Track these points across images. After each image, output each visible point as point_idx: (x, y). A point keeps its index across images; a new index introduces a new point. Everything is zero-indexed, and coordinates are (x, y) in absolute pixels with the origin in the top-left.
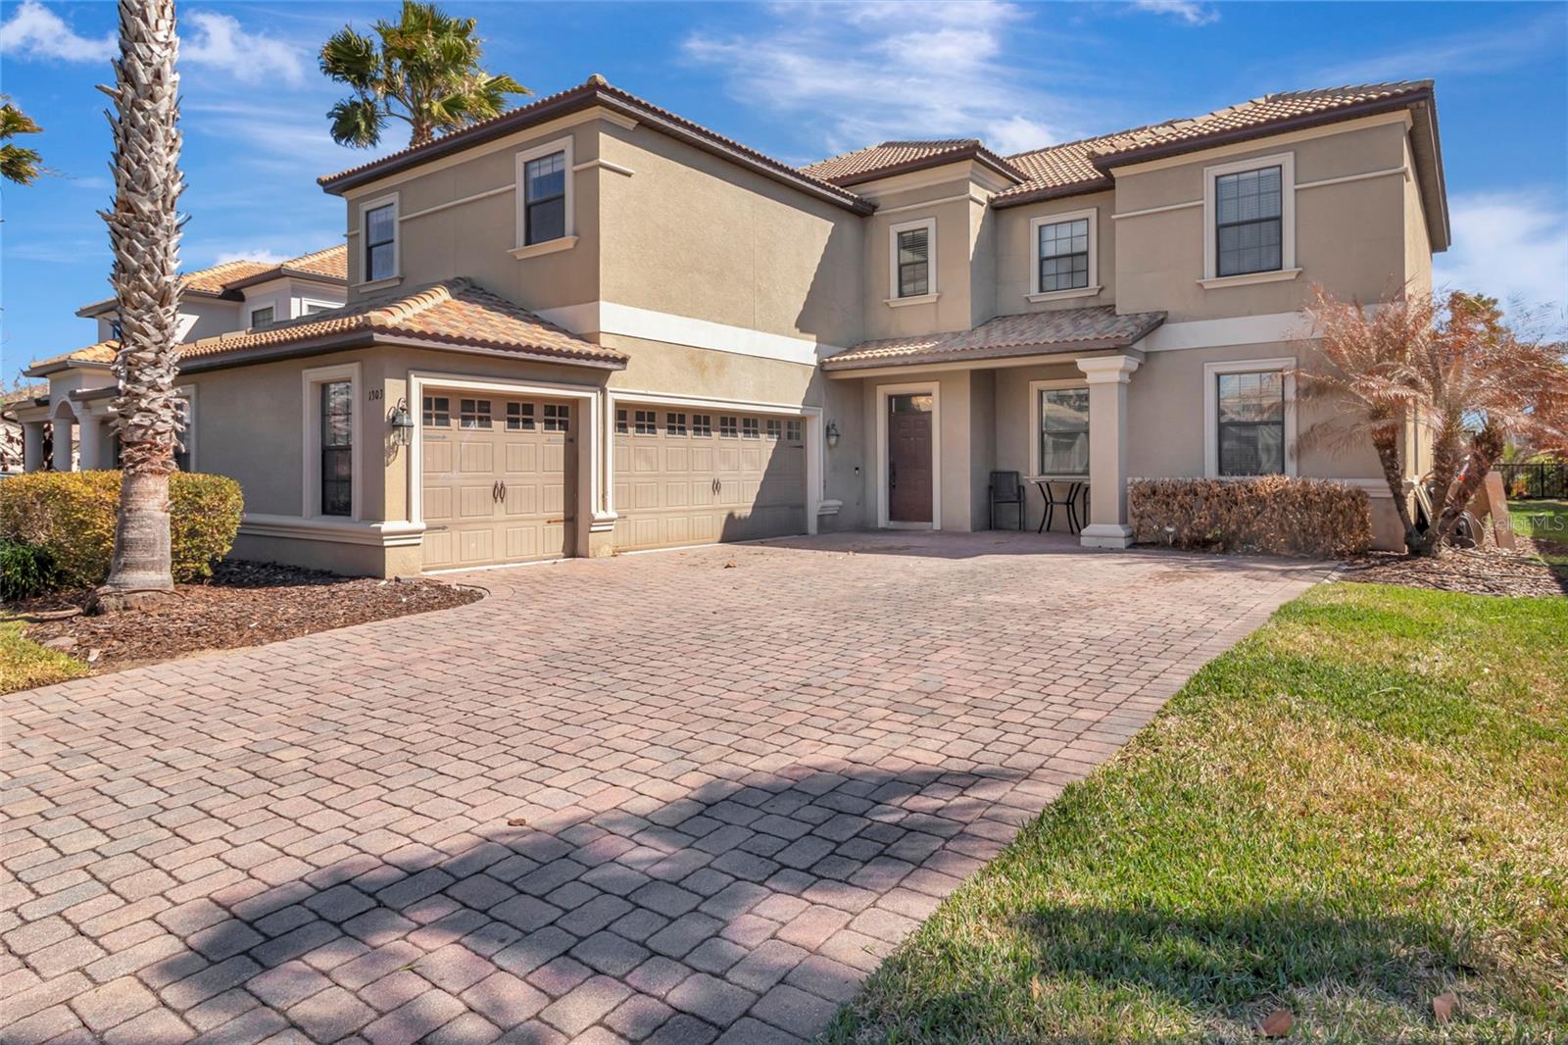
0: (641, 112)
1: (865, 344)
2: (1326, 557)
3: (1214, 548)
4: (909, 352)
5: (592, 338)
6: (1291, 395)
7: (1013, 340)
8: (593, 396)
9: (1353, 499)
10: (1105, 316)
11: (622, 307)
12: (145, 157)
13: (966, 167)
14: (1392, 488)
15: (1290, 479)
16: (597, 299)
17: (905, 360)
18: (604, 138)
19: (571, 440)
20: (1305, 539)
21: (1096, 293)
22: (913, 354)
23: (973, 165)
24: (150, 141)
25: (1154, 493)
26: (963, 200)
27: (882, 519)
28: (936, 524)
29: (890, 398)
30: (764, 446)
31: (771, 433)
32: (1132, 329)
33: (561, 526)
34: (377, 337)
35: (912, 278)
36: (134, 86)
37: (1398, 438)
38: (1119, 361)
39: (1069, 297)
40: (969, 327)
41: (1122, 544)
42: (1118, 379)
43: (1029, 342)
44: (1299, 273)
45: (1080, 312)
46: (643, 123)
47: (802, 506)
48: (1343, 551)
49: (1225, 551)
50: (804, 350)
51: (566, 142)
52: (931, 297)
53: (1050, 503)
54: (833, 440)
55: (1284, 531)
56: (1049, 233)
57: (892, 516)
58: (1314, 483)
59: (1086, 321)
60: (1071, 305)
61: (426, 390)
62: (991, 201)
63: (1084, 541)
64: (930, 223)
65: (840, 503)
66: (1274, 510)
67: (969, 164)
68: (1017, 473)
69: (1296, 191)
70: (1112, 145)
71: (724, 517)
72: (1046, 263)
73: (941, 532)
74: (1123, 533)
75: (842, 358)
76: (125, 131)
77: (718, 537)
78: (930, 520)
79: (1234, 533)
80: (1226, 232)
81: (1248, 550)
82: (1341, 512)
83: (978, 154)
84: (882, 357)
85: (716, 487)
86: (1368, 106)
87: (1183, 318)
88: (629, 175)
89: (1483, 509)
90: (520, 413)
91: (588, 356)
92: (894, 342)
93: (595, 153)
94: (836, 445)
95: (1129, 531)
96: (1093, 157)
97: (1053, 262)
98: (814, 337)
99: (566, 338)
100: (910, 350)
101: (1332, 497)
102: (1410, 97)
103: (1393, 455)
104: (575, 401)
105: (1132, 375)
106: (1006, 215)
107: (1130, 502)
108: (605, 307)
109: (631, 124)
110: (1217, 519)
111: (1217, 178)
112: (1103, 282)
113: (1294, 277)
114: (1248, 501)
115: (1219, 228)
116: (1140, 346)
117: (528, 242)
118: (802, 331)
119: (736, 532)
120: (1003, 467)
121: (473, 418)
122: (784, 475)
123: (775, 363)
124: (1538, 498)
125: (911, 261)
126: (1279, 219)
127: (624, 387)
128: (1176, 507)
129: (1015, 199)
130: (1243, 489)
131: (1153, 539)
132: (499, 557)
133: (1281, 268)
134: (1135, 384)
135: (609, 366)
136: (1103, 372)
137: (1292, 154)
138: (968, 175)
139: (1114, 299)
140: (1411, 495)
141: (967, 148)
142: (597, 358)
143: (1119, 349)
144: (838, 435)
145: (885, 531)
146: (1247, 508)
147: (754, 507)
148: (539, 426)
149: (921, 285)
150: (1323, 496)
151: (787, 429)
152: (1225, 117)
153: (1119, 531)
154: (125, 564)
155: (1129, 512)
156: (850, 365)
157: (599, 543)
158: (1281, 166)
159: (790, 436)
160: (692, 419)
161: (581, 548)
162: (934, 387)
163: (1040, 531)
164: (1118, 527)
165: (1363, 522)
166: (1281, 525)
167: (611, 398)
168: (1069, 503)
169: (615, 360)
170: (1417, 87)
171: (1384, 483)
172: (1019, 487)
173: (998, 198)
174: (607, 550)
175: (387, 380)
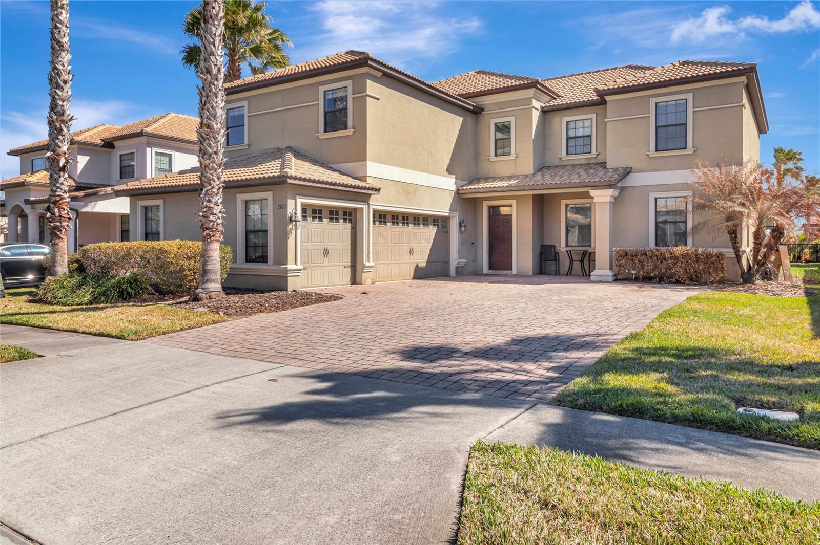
0: (385, 69)
1: (478, 180)
2: (705, 284)
3: (654, 281)
4: (505, 185)
5: (363, 179)
6: (690, 208)
7: (557, 180)
8: (364, 206)
9: (718, 257)
10: (601, 169)
11: (375, 163)
12: (215, 105)
13: (531, 92)
14: (735, 252)
15: (689, 248)
16: (365, 160)
17: (502, 189)
18: (369, 82)
19: (353, 228)
20: (696, 276)
21: (595, 156)
22: (507, 186)
23: (535, 91)
24: (216, 98)
25: (626, 255)
26: (529, 108)
27: (486, 269)
28: (514, 272)
29: (490, 207)
30: (432, 231)
31: (434, 225)
32: (616, 176)
33: (349, 269)
34: (289, 181)
35: (502, 147)
36: (210, 75)
37: (738, 229)
38: (610, 192)
39: (581, 158)
40: (532, 173)
41: (611, 279)
42: (609, 200)
43: (566, 182)
44: (695, 151)
45: (588, 166)
46: (385, 74)
47: (447, 262)
48: (713, 281)
49: (659, 282)
50: (449, 183)
51: (349, 83)
52: (513, 157)
53: (572, 261)
54: (463, 229)
55: (687, 272)
56: (572, 126)
57: (491, 268)
58: (700, 250)
59: (592, 171)
60: (583, 162)
61: (303, 204)
62: (542, 108)
63: (592, 278)
64: (512, 119)
65: (466, 261)
66: (682, 262)
67: (532, 90)
68: (554, 246)
69: (694, 111)
70: (606, 85)
71: (414, 267)
72: (569, 140)
73: (517, 276)
74: (611, 274)
75: (469, 187)
76: (207, 94)
77: (412, 277)
78: (511, 269)
79: (663, 274)
80: (660, 130)
81: (670, 281)
82: (712, 263)
83: (538, 86)
84: (490, 187)
85: (411, 251)
86: (727, 74)
87: (640, 171)
88: (378, 99)
89: (778, 264)
90: (334, 214)
91: (362, 188)
92: (494, 179)
93: (364, 89)
94: (464, 232)
95: (614, 273)
96: (596, 90)
97: (573, 140)
98: (454, 176)
99: (351, 179)
100: (505, 184)
101: (708, 256)
102: (746, 71)
103: (736, 237)
104: (355, 209)
105: (616, 198)
106: (549, 116)
107: (614, 259)
108: (369, 164)
109: (379, 74)
110: (656, 267)
111: (656, 103)
112: (598, 151)
113: (692, 153)
114: (671, 258)
115: (657, 128)
116: (619, 185)
117: (325, 131)
118: (449, 173)
119: (420, 274)
120: (547, 243)
121: (316, 217)
122: (441, 245)
123: (437, 190)
124: (814, 262)
125: (501, 137)
126: (685, 124)
127: (378, 203)
128: (637, 262)
129: (555, 108)
130: (668, 253)
131: (626, 277)
132: (326, 283)
133: (686, 148)
134: (616, 203)
135: (369, 192)
136: (602, 197)
137: (692, 94)
138: (532, 96)
139: (606, 160)
140: (744, 256)
141: (532, 83)
142: (365, 188)
143: (610, 186)
144: (465, 226)
145: (487, 275)
146: (670, 261)
147: (427, 262)
148: (341, 221)
149: (506, 150)
150: (704, 255)
151: (441, 222)
152: (660, 72)
153: (610, 273)
154: (207, 280)
155: (614, 264)
156: (473, 191)
157: (367, 277)
158: (686, 99)
159: (443, 227)
160: (391, 218)
161: (358, 280)
162: (514, 202)
163: (567, 275)
164: (609, 271)
165: (722, 268)
166: (686, 269)
167: (372, 207)
168: (582, 261)
169: (372, 189)
170: (749, 66)
171: (732, 250)
172: (555, 253)
173: (546, 106)
174: (369, 281)
175: (288, 200)
